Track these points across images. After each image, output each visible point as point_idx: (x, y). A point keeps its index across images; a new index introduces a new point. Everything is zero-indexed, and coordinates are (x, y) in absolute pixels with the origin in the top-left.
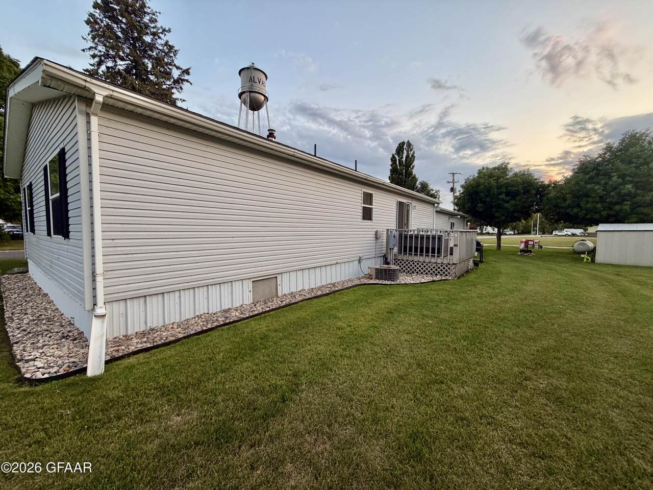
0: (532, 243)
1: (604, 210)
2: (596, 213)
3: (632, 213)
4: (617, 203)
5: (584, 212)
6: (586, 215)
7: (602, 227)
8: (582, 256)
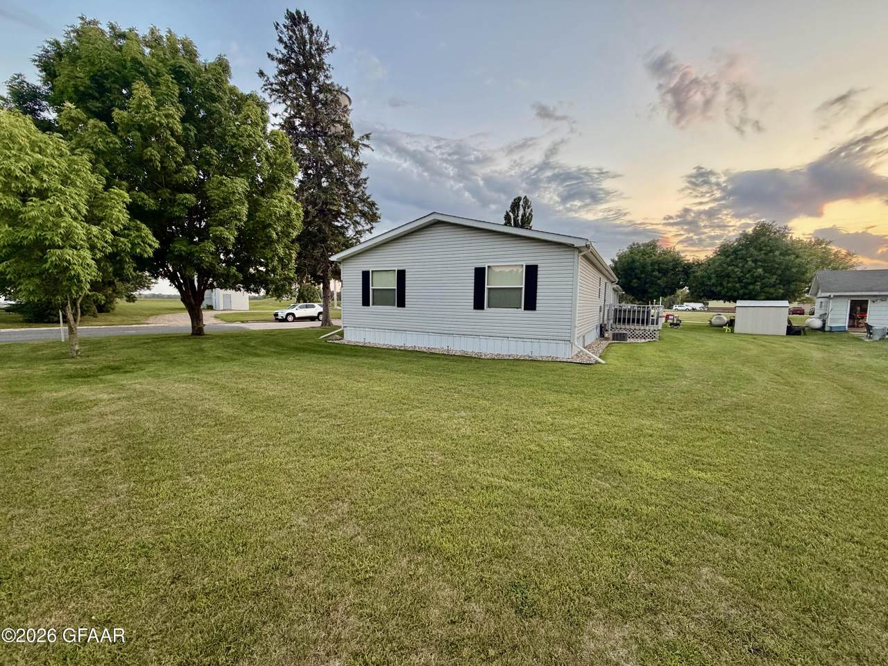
0: (672, 317)
1: (741, 289)
2: (735, 291)
3: (761, 292)
4: (751, 284)
5: (726, 290)
6: (727, 292)
7: (739, 303)
8: (724, 327)
